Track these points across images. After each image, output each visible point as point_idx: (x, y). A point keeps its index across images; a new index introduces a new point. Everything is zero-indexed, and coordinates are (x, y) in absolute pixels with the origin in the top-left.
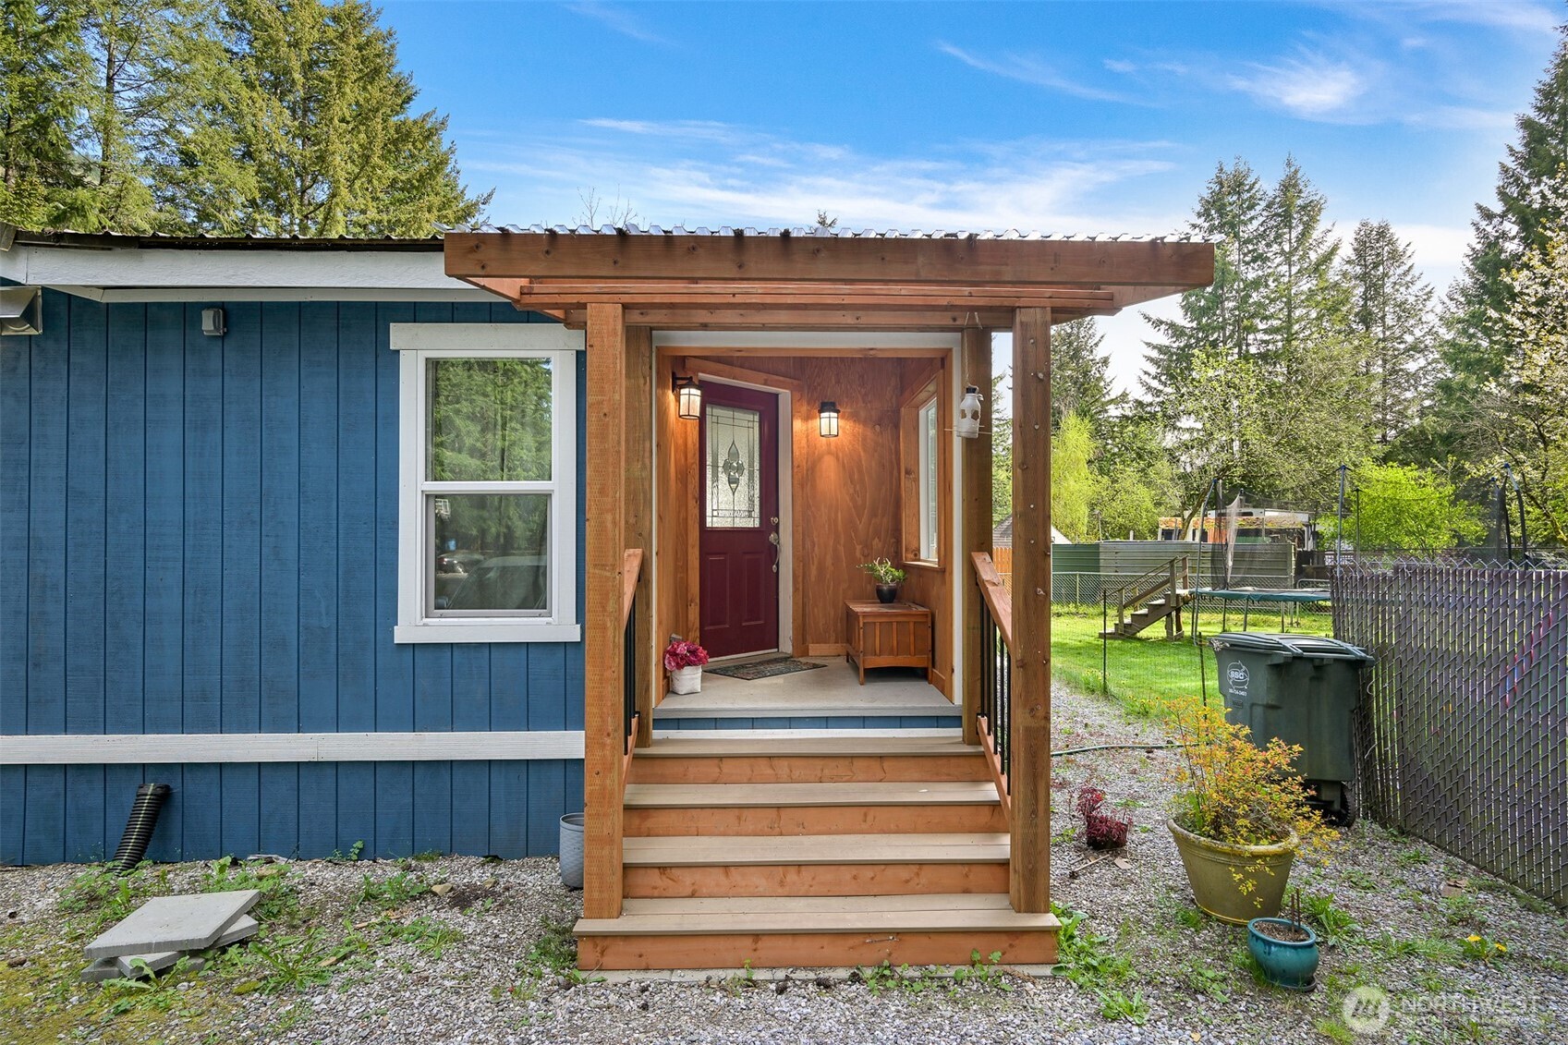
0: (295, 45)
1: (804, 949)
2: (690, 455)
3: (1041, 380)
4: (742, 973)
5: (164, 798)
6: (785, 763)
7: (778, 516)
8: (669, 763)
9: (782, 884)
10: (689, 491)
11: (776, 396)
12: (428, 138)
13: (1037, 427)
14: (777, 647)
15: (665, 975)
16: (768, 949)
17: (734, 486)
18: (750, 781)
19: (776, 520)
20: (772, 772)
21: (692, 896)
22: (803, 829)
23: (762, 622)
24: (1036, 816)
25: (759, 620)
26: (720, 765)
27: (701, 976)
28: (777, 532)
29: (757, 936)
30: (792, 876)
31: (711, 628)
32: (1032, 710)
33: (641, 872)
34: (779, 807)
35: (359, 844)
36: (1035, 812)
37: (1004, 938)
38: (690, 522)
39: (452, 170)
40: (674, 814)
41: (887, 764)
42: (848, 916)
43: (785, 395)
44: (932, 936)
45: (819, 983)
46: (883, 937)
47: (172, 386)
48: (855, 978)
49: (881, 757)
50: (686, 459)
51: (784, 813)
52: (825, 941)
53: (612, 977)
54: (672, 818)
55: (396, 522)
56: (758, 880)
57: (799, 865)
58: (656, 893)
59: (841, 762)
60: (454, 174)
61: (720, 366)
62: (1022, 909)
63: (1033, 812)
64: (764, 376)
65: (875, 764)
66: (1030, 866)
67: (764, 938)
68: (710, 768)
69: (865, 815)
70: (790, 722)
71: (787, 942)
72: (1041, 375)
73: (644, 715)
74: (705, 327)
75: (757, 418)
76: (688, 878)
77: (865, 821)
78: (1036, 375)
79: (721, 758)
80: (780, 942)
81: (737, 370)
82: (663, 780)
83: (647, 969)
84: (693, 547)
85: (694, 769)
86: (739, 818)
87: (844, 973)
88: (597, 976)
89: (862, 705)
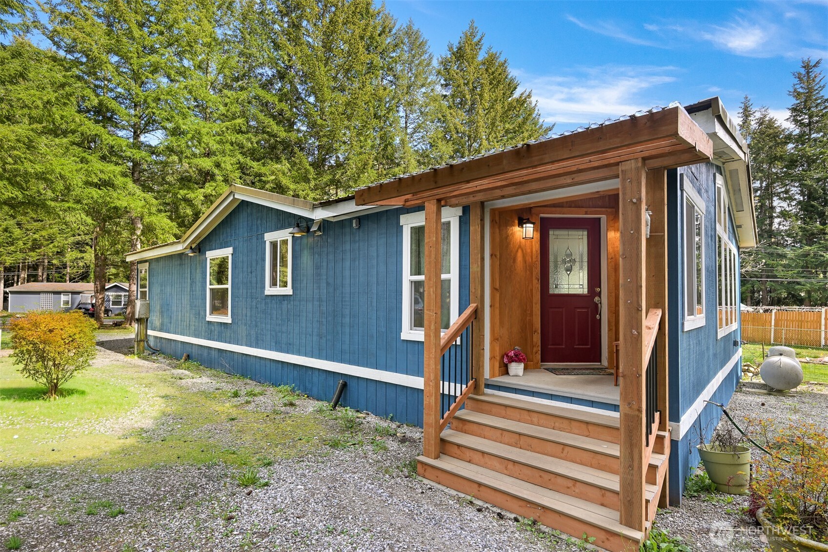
0: (466, 84)
1: (499, 498)
2: (534, 257)
3: (635, 203)
4: (469, 498)
5: (345, 385)
6: (536, 415)
7: (600, 288)
8: (484, 404)
9: (506, 468)
10: (534, 275)
11: (599, 219)
12: (522, 105)
13: (632, 232)
14: (600, 361)
15: (443, 488)
16: (484, 492)
17: (568, 273)
18: (519, 421)
19: (598, 290)
20: (529, 418)
21: (469, 462)
22: (530, 448)
23: (589, 347)
24: (632, 469)
25: (588, 345)
26: (506, 409)
27: (454, 493)
28: (600, 297)
29: (480, 485)
30: (510, 466)
31: (552, 347)
32: (629, 404)
33: (451, 445)
34: (520, 434)
35: (391, 415)
36: (631, 466)
37: (603, 533)
38: (534, 291)
39: (537, 115)
40: (475, 425)
41: (590, 427)
42: (525, 492)
43: (603, 217)
44: (561, 515)
45: (499, 514)
46: (535, 506)
47: (347, 247)
48: (516, 520)
49: (587, 423)
50: (532, 259)
51: (522, 437)
52: (509, 498)
53: (425, 481)
54: (475, 427)
55: (402, 292)
56: (496, 463)
57: (514, 462)
58: (456, 456)
59: (565, 421)
60: (538, 117)
61: (554, 209)
62: (623, 522)
63: (630, 466)
64: (585, 210)
65: (584, 426)
66: (628, 499)
67: (483, 487)
68: (502, 411)
69: (563, 449)
70: (551, 397)
71: (493, 492)
72: (634, 200)
73: (478, 380)
74: (503, 197)
75: (585, 233)
76: (469, 454)
77: (562, 453)
78: (631, 201)
79: (506, 406)
80: (489, 491)
81: (565, 210)
82: (482, 411)
83: (439, 483)
84: (536, 304)
85: (495, 409)
86: (502, 435)
87: (513, 516)
88: (420, 478)
89: (592, 394)
